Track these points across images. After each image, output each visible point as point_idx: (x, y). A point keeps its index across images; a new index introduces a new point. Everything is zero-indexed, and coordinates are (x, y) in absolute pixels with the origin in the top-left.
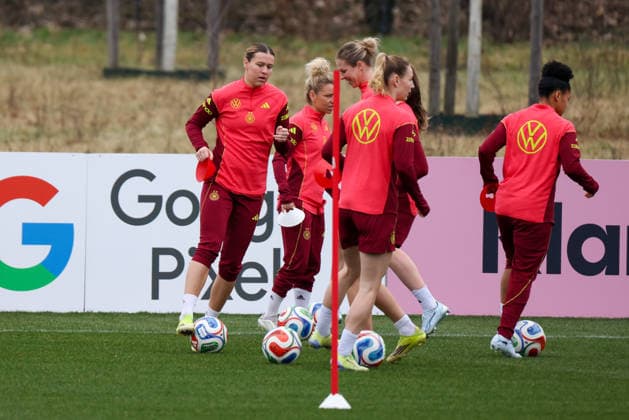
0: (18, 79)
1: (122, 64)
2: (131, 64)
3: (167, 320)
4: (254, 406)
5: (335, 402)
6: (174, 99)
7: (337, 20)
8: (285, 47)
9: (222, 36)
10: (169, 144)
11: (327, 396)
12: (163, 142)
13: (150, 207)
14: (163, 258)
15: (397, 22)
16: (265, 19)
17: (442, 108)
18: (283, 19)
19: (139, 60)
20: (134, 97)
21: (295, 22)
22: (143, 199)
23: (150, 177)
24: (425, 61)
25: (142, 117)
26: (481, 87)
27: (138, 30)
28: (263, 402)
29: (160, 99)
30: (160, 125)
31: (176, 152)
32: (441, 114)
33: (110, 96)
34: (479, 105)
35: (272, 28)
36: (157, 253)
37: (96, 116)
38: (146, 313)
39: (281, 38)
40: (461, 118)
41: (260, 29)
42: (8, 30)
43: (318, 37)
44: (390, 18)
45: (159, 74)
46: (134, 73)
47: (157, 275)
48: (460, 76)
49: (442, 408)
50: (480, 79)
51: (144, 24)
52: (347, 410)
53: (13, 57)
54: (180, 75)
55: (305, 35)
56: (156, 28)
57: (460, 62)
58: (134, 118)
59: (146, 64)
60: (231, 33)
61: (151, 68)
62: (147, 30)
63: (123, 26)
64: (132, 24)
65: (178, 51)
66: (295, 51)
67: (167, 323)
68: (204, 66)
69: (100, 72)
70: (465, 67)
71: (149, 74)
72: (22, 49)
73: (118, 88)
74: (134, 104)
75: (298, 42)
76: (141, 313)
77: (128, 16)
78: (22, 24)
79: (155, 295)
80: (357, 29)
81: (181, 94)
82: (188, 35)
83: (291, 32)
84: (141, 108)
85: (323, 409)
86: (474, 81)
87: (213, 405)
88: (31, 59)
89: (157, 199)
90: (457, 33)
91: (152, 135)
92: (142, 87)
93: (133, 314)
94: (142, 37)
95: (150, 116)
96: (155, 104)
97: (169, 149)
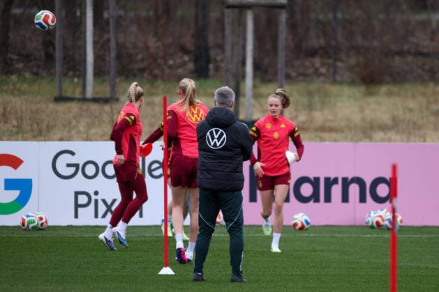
0: (8, 103)
1: (64, 95)
2: (69, 94)
4: (123, 274)
6: (91, 113)
7: (180, 71)
8: (152, 85)
9: (117, 80)
10: (87, 136)
11: (162, 268)
12: (85, 136)
13: (73, 170)
14: (80, 197)
15: (211, 72)
16: (142, 70)
18: (151, 71)
19: (74, 92)
20: (70, 112)
21: (156, 72)
22: (69, 165)
23: (73, 154)
25: (74, 122)
26: (254, 106)
27: (73, 76)
29: (84, 113)
30: (84, 127)
31: (91, 140)
33: (57, 111)
34: (252, 114)
35: (146, 75)
36: (77, 194)
37: (49, 122)
38: (71, 226)
39: (150, 80)
41: (139, 75)
42: (4, 77)
43: (169, 80)
44: (207, 69)
45: (84, 100)
46: (71, 99)
47: (77, 206)
48: (242, 100)
50: (253, 101)
51: (77, 73)
53: (6, 91)
54: (95, 100)
55: (163, 79)
56: (83, 76)
58: (70, 123)
59: (77, 94)
60: (123, 78)
61: (80, 96)
62: (79, 77)
63: (66, 75)
64: (71, 73)
65: (94, 87)
66: (157, 88)
67: (82, 231)
68: (108, 95)
69: (53, 99)
70: (244, 95)
71: (79, 100)
72: (11, 87)
73: (62, 107)
74: (71, 116)
75: (159, 82)
76: (68, 226)
77: (69, 69)
78: (12, 74)
79: (76, 216)
81: (95, 110)
82: (101, 79)
83: (155, 77)
84: (74, 117)
85: (160, 275)
86: (249, 102)
87: (102, 274)
88: (16, 93)
89: (77, 166)
91: (79, 132)
92: (74, 107)
93: (64, 227)
94: (76, 80)
95: (78, 122)
96: (81, 115)
97: (87, 139)
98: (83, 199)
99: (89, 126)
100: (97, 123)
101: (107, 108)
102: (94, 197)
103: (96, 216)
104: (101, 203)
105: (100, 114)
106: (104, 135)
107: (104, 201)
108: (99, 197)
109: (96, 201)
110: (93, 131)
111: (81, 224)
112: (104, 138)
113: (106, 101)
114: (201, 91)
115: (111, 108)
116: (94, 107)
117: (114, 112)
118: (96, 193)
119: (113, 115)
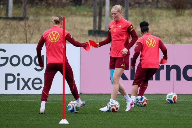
3: (10, 96)
4: (38, 124)
5: (64, 122)
6: (12, 26)
7: (64, 1)
8: (48, 9)
9: (27, 6)
10: (10, 41)
11: (61, 120)
12: (9, 40)
13: (4, 61)
14: (8, 77)
15: (83, 1)
17: (97, 29)
22: (2, 58)
23: (4, 51)
24: (92, 14)
25: (2, 32)
28: (41, 122)
29: (7, 27)
30: (8, 35)
31: (13, 43)
32: (97, 31)
35: (43, 3)
36: (7, 75)
38: (3, 94)
39: (46, 7)
40: (103, 31)
41: (39, 4)
43: (58, 6)
45: (7, 18)
47: (7, 82)
48: (103, 18)
49: (98, 123)
50: (109, 19)
51: (2, 2)
52: (68, 124)
54: (14, 18)
55: (54, 5)
56: (6, 4)
57: (103, 14)
59: (3, 15)
60: (30, 5)
61: (5, 16)
62: (3, 4)
65: (13, 11)
66: (51, 11)
67: (10, 97)
68: (22, 16)
70: (104, 15)
71: (4, 18)
75: (52, 8)
79: (6, 89)
80: (70, 4)
81: (14, 24)
82: (17, 6)
83: (49, 5)
84: (1, 29)
85: (60, 124)
86: (107, 20)
87: (25, 123)
89: (7, 58)
90: (102, 5)
91: (5, 38)
92: (2, 23)
94: (2, 6)
95: (4, 32)
96: (6, 28)
97: (11, 42)
98: (10, 78)
99: (11, 35)
100: (15, 33)
101: (22, 23)
102: (17, 77)
103: (18, 89)
104: (21, 81)
105: (17, 27)
106: (20, 40)
107: (23, 79)
108: (20, 77)
109: (18, 79)
110: (14, 37)
111: (9, 93)
112: (20, 41)
113: (21, 19)
114: (77, 13)
115: (25, 23)
116: (14, 23)
117: (27, 26)
118: (18, 75)
119: (26, 28)
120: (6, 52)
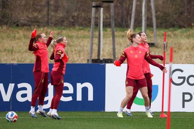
13: (182, 80)
36: (184, 94)
47: (184, 101)
89: (184, 78)
98: (187, 97)
120: (183, 72)
